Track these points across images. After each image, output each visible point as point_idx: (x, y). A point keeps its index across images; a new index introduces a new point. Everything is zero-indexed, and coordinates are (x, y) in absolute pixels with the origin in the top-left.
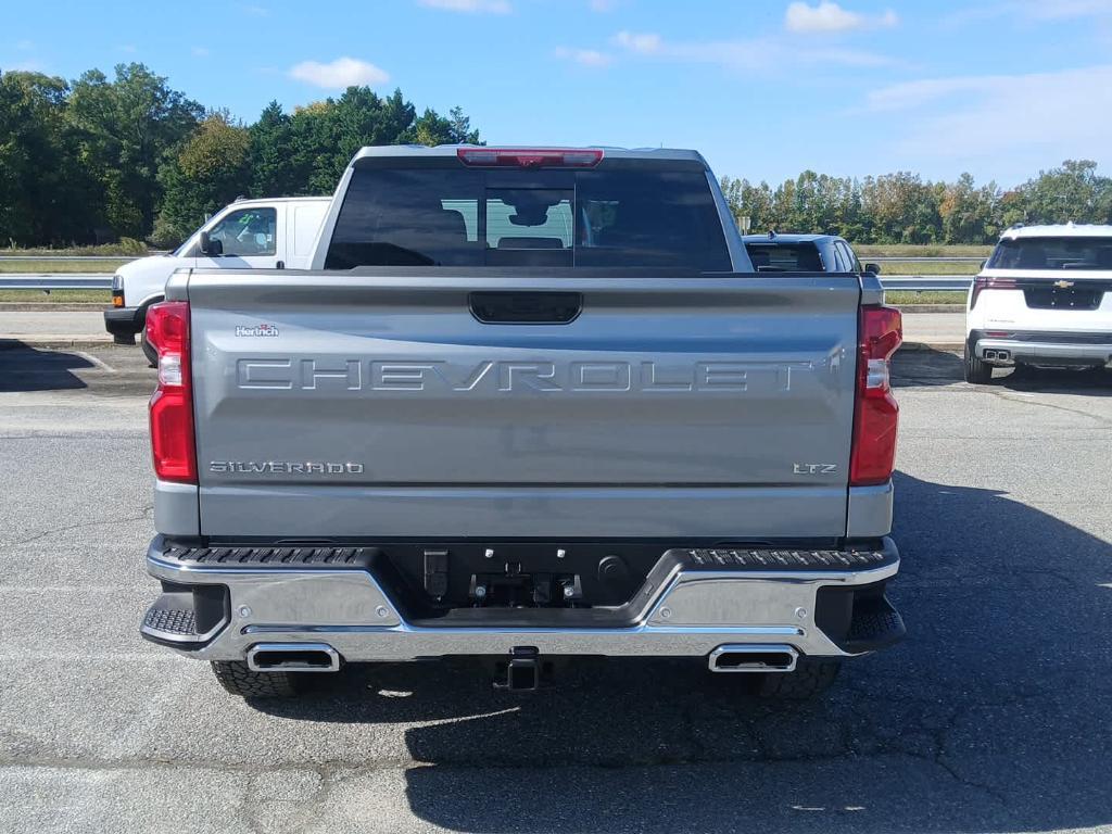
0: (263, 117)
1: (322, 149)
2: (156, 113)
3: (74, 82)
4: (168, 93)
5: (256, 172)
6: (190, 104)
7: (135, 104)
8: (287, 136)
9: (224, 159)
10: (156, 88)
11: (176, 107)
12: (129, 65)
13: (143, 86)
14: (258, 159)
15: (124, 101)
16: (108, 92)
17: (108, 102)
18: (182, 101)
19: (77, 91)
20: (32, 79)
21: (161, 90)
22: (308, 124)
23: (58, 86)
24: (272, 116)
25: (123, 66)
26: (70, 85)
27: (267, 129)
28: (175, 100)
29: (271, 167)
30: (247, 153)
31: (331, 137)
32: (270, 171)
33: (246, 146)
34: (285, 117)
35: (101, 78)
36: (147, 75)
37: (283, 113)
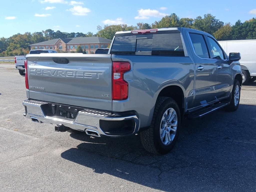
0: (236, 24)
1: (250, 31)
2: (212, 25)
3: (195, 19)
4: (215, 20)
5: (233, 37)
6: (220, 22)
7: (207, 23)
8: (241, 28)
9: (225, 35)
10: (213, 19)
11: (217, 23)
12: (207, 14)
13: (210, 19)
14: (234, 34)
15: (205, 23)
16: (202, 21)
17: (202, 23)
18: (218, 21)
19: (195, 21)
20: (186, 19)
21: (214, 19)
22: (247, 25)
23: (191, 20)
24: (238, 23)
25: (206, 15)
26: (194, 20)
27: (236, 27)
28: (217, 21)
29: (236, 36)
30: (231, 33)
31: (253, 27)
32: (236, 37)
33: (231, 31)
34: (241, 23)
35: (201, 18)
36: (211, 16)
37: (241, 22)
